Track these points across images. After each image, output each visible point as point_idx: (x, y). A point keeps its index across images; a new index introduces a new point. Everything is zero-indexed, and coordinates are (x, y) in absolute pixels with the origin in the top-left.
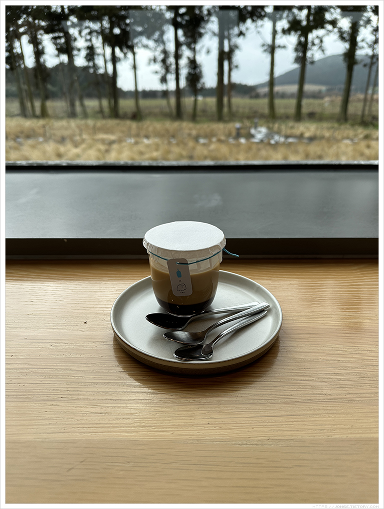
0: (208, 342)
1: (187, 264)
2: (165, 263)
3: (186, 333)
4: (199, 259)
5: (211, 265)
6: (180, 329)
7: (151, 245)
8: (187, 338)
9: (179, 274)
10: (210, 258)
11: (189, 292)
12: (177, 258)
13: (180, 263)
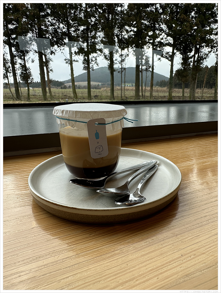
1: (105, 124)
4: (114, 119)
7: (67, 111)
9: (97, 136)
10: (120, 120)
13: (99, 124)
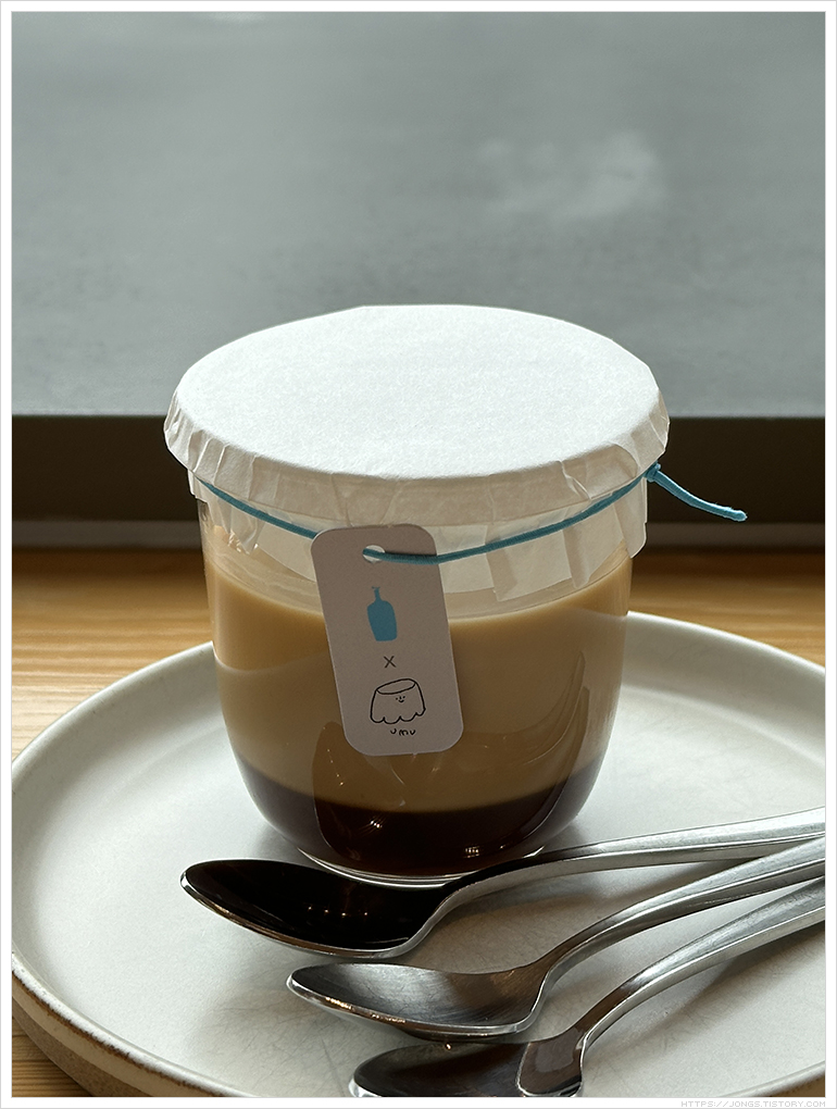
0: (551, 1027)
1: (431, 557)
2: (298, 555)
3: (422, 974)
4: (505, 529)
5: (575, 565)
6: (389, 952)
7: (216, 445)
8: (430, 1003)
9: (382, 621)
10: (568, 522)
11: (441, 730)
12: (373, 520)
13: (390, 554)
